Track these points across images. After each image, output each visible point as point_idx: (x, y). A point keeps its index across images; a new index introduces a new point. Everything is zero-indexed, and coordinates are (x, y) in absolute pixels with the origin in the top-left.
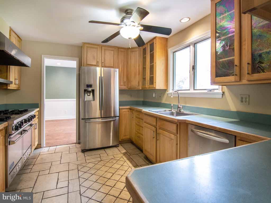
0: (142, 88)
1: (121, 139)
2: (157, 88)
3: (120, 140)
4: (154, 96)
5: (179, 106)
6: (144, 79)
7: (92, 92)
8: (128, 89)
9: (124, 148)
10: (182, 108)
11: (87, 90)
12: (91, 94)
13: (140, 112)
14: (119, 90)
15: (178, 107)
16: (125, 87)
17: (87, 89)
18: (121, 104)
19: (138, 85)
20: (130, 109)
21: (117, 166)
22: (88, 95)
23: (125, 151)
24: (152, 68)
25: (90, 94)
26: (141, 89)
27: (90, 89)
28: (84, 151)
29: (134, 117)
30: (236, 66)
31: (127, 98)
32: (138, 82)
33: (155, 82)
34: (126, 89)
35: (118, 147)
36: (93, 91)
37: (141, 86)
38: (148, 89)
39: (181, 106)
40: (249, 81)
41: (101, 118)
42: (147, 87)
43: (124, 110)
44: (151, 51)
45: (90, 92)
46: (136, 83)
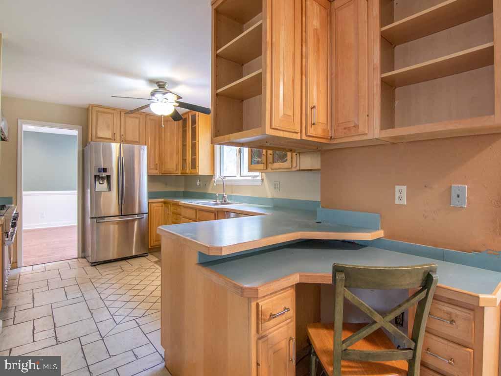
0: (182, 173)
1: (152, 245)
2: (199, 174)
3: (150, 247)
4: (198, 184)
5: (224, 195)
6: (184, 160)
7: (106, 178)
8: (161, 174)
9: (155, 256)
10: (228, 197)
11: (99, 176)
12: (105, 181)
13: (178, 205)
14: (148, 175)
15: (223, 197)
16: (156, 171)
17: (98, 174)
18: (151, 195)
19: (177, 170)
20: (165, 203)
21: (146, 274)
22: (100, 184)
23: (157, 259)
24: (194, 147)
25: (103, 181)
26: (180, 174)
27: (104, 175)
28: (95, 264)
29: (170, 213)
30: (263, 155)
31: (160, 188)
32: (177, 165)
33: (198, 166)
34: (158, 174)
35: (147, 256)
36: (108, 177)
37: (180, 170)
38: (189, 174)
39: (226, 196)
40: (272, 169)
41: (122, 215)
42: (187, 171)
43: (154, 205)
44: (192, 125)
45: (103, 178)
46: (172, 165)
